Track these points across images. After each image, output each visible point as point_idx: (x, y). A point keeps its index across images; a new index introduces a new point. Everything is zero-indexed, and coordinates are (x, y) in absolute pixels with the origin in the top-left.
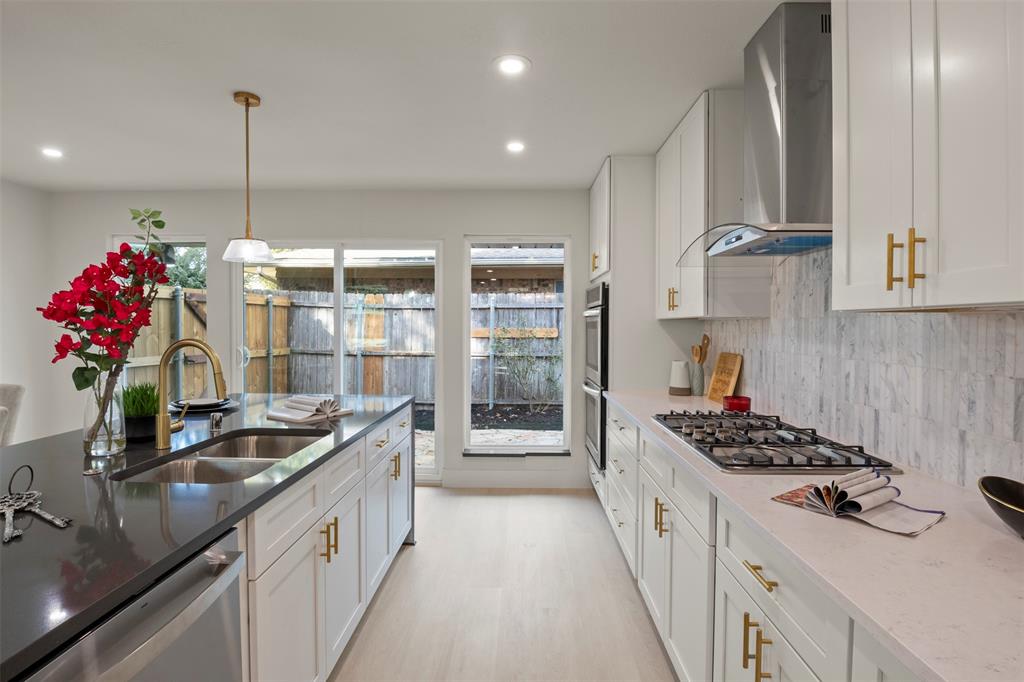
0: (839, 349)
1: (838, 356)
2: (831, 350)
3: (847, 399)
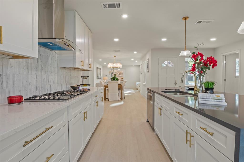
0: (42, 73)
1: (42, 74)
2: (39, 73)
3: (44, 84)
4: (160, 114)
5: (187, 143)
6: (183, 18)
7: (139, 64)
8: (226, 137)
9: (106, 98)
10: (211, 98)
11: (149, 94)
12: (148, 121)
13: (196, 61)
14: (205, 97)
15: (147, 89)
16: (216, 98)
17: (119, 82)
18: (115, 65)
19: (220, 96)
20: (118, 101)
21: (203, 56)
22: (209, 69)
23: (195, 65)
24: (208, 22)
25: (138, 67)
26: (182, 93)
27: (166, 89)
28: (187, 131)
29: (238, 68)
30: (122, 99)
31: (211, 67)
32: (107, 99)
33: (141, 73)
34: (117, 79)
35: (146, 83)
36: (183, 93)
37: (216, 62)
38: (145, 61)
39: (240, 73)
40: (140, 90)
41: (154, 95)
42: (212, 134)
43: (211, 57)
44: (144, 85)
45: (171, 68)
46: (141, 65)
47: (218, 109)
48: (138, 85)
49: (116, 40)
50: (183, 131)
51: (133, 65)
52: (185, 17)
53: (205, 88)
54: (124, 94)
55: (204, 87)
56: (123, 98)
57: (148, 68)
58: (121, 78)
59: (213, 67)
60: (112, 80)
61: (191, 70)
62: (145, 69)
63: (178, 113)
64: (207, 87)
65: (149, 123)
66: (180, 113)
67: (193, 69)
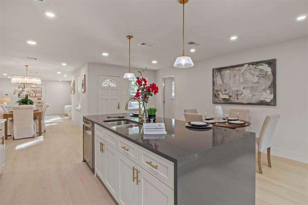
4: (102, 151)
5: (134, 181)
6: (128, 36)
7: (69, 80)
8: (167, 168)
9: (8, 134)
10: (154, 128)
11: (86, 125)
12: (84, 161)
13: (140, 86)
14: (149, 128)
15: (83, 118)
16: (158, 128)
17: (34, 106)
18: (26, 80)
19: (161, 125)
20: (34, 137)
21: (147, 81)
22: (151, 95)
23: (139, 91)
24: (150, 46)
25: (68, 83)
26: (126, 121)
27: (108, 117)
28: (133, 167)
29: (173, 89)
30: (40, 134)
31: (153, 93)
32: (11, 135)
33: (73, 92)
34: (30, 103)
35: (80, 106)
36: (128, 121)
37: (157, 88)
38: (80, 77)
39: (175, 93)
40: (71, 116)
41: (93, 126)
42: (156, 167)
43: (153, 84)
44: (77, 110)
45: (113, 89)
46: (73, 82)
47: (160, 138)
48: (67, 109)
49: (32, 43)
50: (130, 168)
51: (60, 80)
52: (130, 36)
53: (149, 116)
54: (45, 124)
55: (147, 114)
56: (43, 131)
57: (83, 87)
58: (38, 99)
59: (155, 93)
60: (20, 104)
61: (135, 96)
62: (79, 88)
63: (124, 148)
64: (150, 114)
65: (87, 163)
66: (126, 148)
67: (138, 95)
